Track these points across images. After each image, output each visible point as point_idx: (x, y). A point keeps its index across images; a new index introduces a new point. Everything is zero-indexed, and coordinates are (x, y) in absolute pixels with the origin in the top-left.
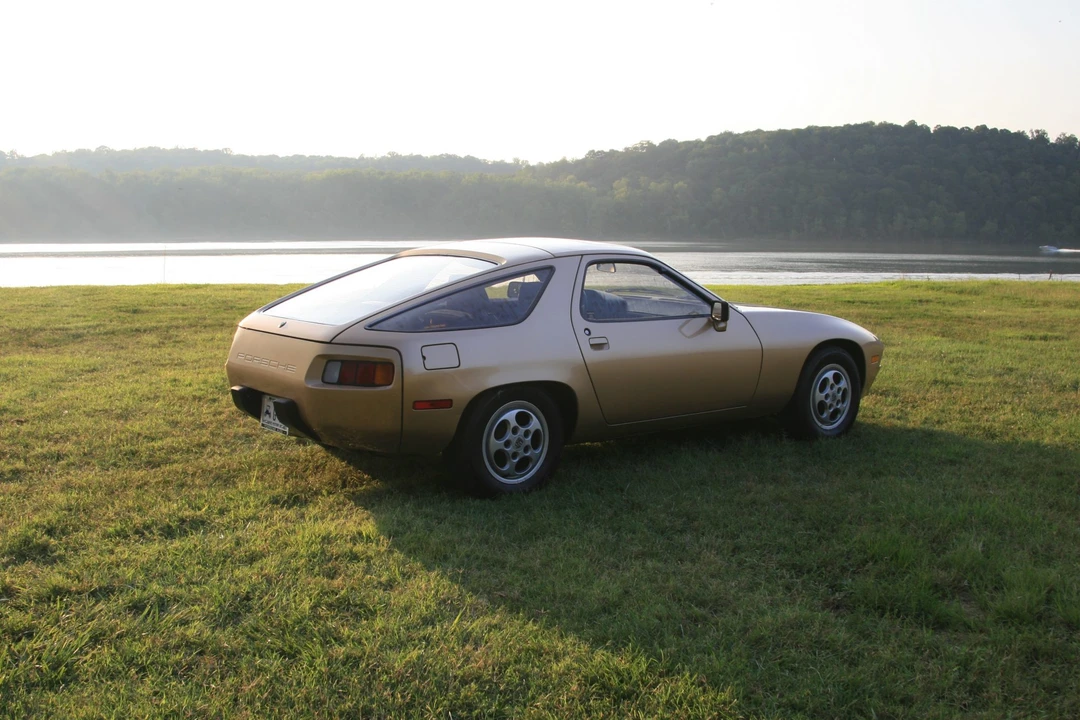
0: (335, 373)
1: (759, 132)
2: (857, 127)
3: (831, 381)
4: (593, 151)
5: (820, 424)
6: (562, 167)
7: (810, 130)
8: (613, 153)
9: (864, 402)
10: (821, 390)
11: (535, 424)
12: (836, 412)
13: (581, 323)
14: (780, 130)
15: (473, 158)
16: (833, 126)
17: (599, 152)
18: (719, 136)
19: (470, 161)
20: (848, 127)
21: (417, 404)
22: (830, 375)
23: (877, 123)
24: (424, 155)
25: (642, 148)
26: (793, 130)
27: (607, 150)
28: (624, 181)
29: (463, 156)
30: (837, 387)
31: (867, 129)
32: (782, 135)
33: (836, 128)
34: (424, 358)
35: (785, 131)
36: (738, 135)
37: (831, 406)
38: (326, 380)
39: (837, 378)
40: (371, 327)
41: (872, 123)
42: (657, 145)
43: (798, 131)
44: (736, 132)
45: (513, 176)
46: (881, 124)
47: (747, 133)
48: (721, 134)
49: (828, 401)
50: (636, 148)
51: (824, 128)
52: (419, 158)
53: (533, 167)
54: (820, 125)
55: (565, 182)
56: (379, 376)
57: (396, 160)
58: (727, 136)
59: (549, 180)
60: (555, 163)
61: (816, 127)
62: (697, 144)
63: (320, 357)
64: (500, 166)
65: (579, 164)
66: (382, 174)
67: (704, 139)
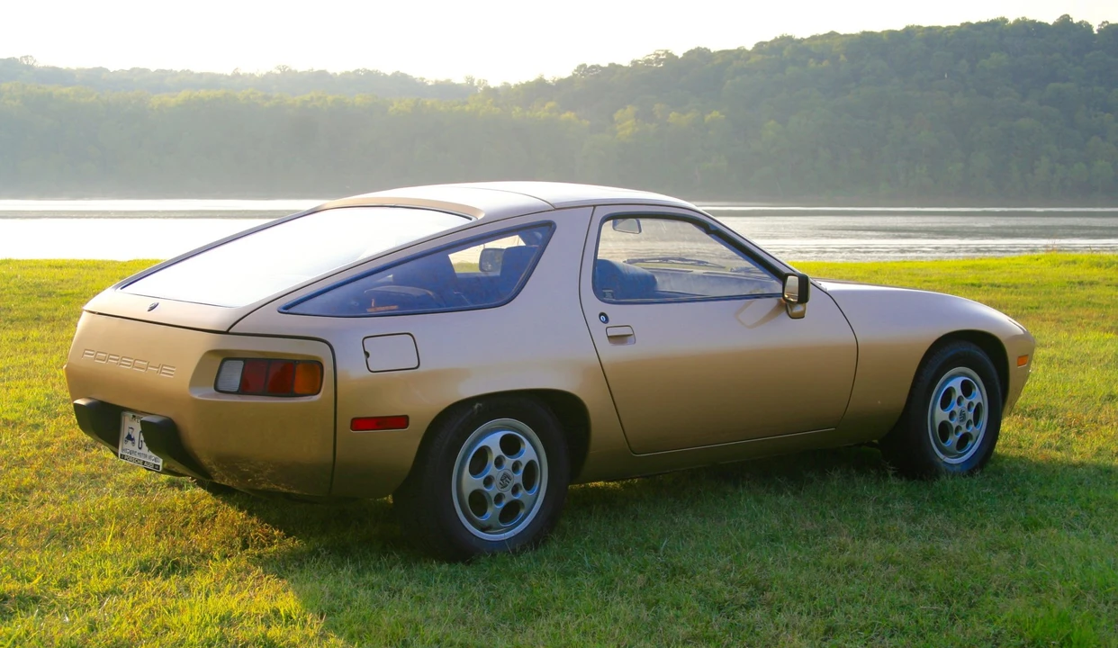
0: (234, 376)
1: (832, 35)
2: (980, 26)
3: (959, 393)
4: (584, 65)
5: (941, 456)
6: (539, 90)
7: (910, 32)
8: (614, 68)
9: (1007, 426)
10: (945, 405)
11: (528, 453)
12: (965, 439)
13: (594, 305)
14: (864, 33)
15: (404, 76)
16: (944, 25)
17: (593, 67)
18: (772, 42)
19: (401, 80)
20: (968, 25)
21: (360, 424)
22: (956, 384)
23: (1011, 20)
24: (331, 71)
25: (658, 60)
26: (883, 32)
27: (605, 64)
28: (630, 110)
29: (389, 73)
30: (966, 401)
31: (996, 26)
32: (868, 39)
33: (949, 28)
34: (367, 354)
35: (872, 33)
36: (802, 40)
37: (958, 428)
38: (221, 387)
39: (967, 389)
40: (287, 309)
41: (1004, 20)
42: (680, 56)
43: (892, 34)
44: (798, 36)
45: (466, 103)
46: (1017, 21)
47: (814, 38)
48: (776, 40)
49: (954, 423)
50: (648, 61)
51: (930, 28)
52: (322, 74)
53: (495, 90)
54: (925, 25)
55: (543, 112)
56: (301, 379)
57: (289, 79)
58: (785, 42)
59: (518, 109)
60: (528, 83)
61: (919, 27)
62: (739, 54)
63: (213, 353)
64: (445, 89)
65: (562, 85)
66: (267, 98)
67: (749, 47)
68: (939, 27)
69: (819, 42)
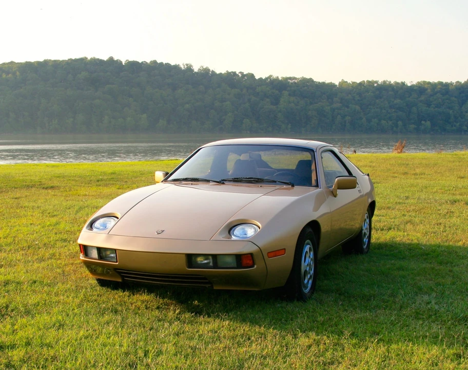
1: (12, 63)
2: (76, 60)
7: (46, 62)
14: (26, 62)
16: (61, 60)
20: (71, 60)
23: (89, 58)
26: (35, 62)
31: (82, 61)
32: (28, 65)
33: (63, 61)
35: (30, 62)
41: (86, 58)
43: (39, 63)
46: (91, 59)
47: (3, 64)
51: (55, 61)
61: (50, 60)
68: (59, 60)
69: (6, 66)
